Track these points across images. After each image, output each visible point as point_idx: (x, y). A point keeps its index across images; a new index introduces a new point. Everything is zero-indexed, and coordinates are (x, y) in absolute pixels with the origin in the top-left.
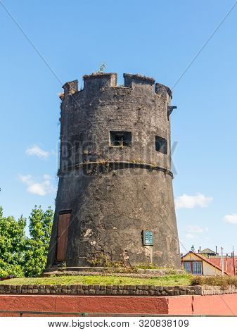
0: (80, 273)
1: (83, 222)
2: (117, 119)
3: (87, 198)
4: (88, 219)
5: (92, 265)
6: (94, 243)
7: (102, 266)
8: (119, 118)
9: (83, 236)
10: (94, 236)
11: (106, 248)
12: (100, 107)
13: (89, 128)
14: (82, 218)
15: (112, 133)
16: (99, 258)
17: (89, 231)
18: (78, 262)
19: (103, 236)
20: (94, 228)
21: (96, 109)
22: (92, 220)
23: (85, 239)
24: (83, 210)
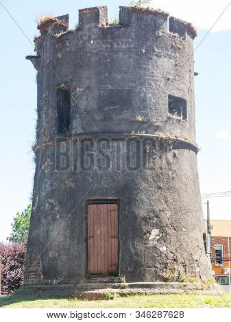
0: (153, 290)
1: (145, 219)
2: (174, 79)
3: (144, 185)
4: (152, 215)
5: (165, 280)
6: (164, 248)
7: (177, 281)
8: (177, 78)
9: (147, 239)
10: (164, 238)
11: (178, 255)
12: (155, 57)
13: (142, 84)
14: (142, 212)
15: (170, 97)
16: (173, 270)
17: (155, 232)
18: (144, 275)
19: (173, 239)
20: (162, 228)
21: (151, 59)
22: (157, 217)
23: (151, 244)
24: (143, 202)
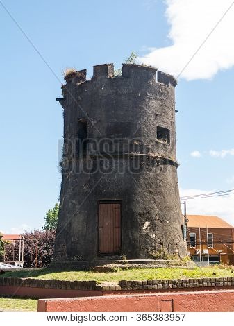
0: (146, 265)
1: (140, 215)
2: (161, 115)
3: (139, 190)
4: (145, 211)
5: (155, 258)
6: (154, 235)
7: (163, 259)
8: (163, 114)
9: (141, 229)
10: (153, 228)
11: (164, 240)
12: (147, 100)
13: (138, 118)
14: (138, 210)
15: (158, 127)
16: (160, 251)
17: (147, 224)
18: (139, 254)
19: (160, 229)
20: (152, 221)
21: (144, 100)
22: (148, 213)
23: (144, 232)
24: (138, 202)
